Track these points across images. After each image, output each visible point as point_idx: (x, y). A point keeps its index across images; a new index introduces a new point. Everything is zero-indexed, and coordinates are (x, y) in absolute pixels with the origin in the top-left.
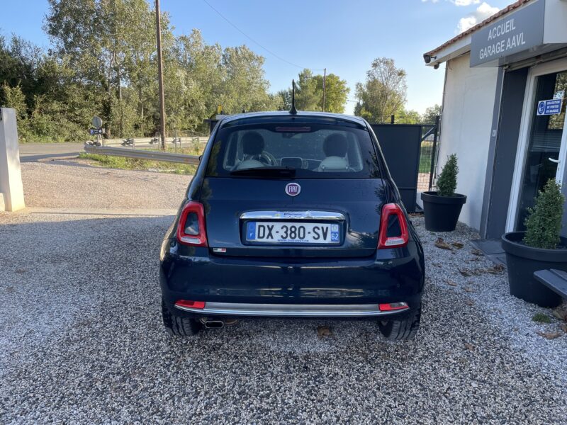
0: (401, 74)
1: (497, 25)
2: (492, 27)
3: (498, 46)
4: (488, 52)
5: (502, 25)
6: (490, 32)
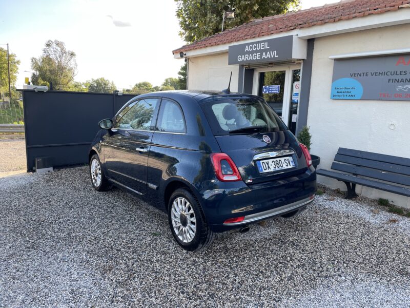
0: (72, 54)
1: (252, 43)
2: (248, 44)
3: (255, 56)
4: (246, 58)
5: (257, 44)
6: (247, 47)
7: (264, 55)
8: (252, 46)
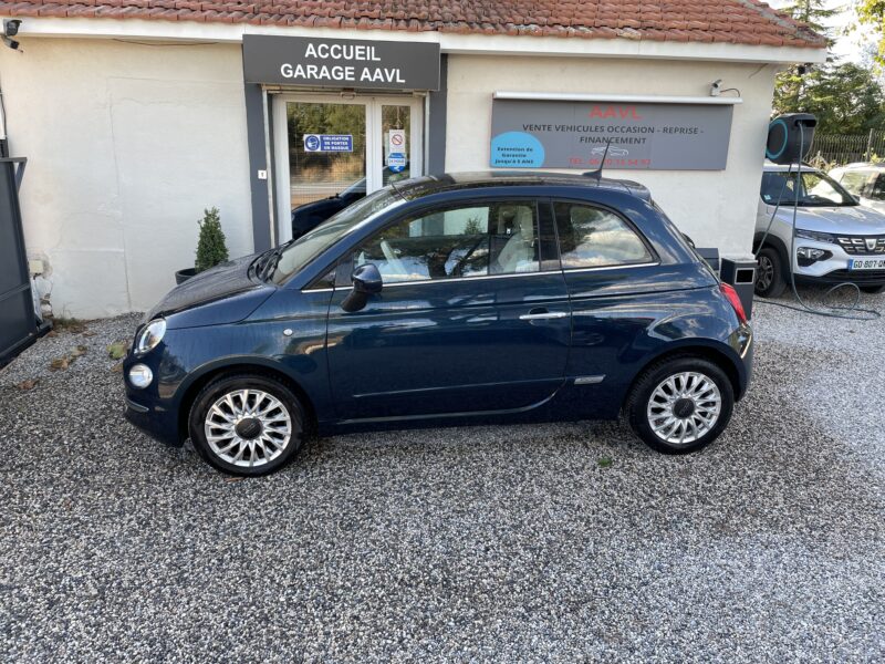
1: (330, 42)
2: (316, 42)
3: (337, 71)
4: (309, 71)
5: (345, 47)
6: (311, 46)
7: (365, 74)
8: (327, 47)
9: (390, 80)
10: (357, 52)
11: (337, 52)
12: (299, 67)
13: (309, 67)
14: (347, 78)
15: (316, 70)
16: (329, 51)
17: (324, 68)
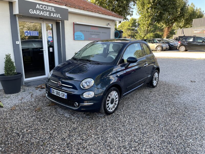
1: (43, 5)
2: (39, 4)
3: (45, 13)
4: (37, 12)
5: (47, 7)
6: (38, 5)
7: (52, 15)
8: (42, 6)
9: (58, 17)
10: (50, 9)
11: (45, 8)
12: (35, 11)
13: (37, 11)
14: (47, 15)
15: (39, 12)
16: (42, 7)
17: (41, 12)
